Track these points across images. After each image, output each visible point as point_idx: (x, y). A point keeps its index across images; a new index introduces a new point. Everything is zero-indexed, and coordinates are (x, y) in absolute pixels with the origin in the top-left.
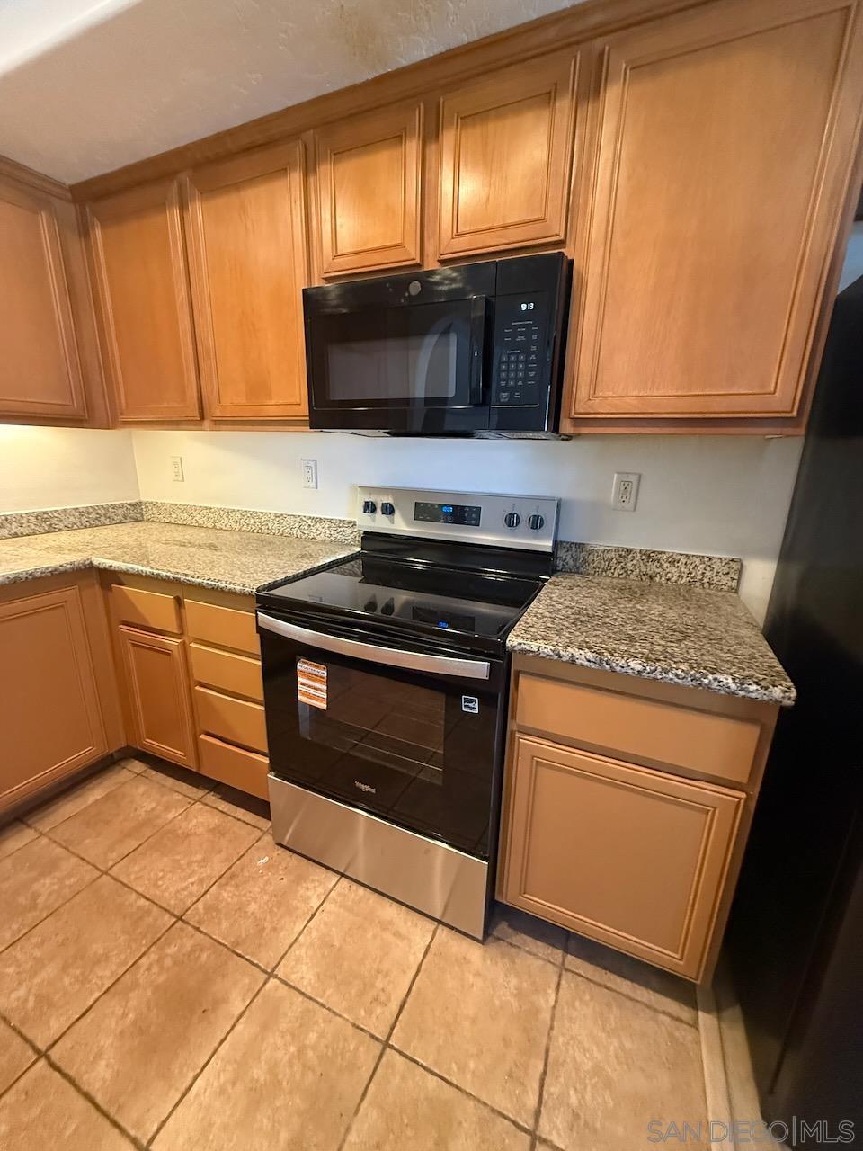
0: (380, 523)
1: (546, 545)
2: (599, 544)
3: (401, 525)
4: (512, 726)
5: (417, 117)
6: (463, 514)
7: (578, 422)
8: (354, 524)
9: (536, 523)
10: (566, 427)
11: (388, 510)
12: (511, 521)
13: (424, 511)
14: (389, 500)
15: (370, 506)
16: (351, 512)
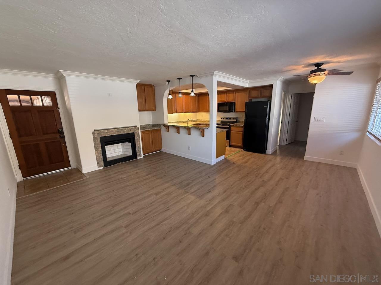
0: (223, 120)
1: (236, 121)
2: (241, 120)
3: (224, 120)
4: (231, 131)
5: (226, 93)
6: (230, 119)
7: (236, 112)
9: (235, 119)
11: (223, 119)
12: (233, 119)
13: (226, 119)
15: (222, 118)
16: (220, 119)
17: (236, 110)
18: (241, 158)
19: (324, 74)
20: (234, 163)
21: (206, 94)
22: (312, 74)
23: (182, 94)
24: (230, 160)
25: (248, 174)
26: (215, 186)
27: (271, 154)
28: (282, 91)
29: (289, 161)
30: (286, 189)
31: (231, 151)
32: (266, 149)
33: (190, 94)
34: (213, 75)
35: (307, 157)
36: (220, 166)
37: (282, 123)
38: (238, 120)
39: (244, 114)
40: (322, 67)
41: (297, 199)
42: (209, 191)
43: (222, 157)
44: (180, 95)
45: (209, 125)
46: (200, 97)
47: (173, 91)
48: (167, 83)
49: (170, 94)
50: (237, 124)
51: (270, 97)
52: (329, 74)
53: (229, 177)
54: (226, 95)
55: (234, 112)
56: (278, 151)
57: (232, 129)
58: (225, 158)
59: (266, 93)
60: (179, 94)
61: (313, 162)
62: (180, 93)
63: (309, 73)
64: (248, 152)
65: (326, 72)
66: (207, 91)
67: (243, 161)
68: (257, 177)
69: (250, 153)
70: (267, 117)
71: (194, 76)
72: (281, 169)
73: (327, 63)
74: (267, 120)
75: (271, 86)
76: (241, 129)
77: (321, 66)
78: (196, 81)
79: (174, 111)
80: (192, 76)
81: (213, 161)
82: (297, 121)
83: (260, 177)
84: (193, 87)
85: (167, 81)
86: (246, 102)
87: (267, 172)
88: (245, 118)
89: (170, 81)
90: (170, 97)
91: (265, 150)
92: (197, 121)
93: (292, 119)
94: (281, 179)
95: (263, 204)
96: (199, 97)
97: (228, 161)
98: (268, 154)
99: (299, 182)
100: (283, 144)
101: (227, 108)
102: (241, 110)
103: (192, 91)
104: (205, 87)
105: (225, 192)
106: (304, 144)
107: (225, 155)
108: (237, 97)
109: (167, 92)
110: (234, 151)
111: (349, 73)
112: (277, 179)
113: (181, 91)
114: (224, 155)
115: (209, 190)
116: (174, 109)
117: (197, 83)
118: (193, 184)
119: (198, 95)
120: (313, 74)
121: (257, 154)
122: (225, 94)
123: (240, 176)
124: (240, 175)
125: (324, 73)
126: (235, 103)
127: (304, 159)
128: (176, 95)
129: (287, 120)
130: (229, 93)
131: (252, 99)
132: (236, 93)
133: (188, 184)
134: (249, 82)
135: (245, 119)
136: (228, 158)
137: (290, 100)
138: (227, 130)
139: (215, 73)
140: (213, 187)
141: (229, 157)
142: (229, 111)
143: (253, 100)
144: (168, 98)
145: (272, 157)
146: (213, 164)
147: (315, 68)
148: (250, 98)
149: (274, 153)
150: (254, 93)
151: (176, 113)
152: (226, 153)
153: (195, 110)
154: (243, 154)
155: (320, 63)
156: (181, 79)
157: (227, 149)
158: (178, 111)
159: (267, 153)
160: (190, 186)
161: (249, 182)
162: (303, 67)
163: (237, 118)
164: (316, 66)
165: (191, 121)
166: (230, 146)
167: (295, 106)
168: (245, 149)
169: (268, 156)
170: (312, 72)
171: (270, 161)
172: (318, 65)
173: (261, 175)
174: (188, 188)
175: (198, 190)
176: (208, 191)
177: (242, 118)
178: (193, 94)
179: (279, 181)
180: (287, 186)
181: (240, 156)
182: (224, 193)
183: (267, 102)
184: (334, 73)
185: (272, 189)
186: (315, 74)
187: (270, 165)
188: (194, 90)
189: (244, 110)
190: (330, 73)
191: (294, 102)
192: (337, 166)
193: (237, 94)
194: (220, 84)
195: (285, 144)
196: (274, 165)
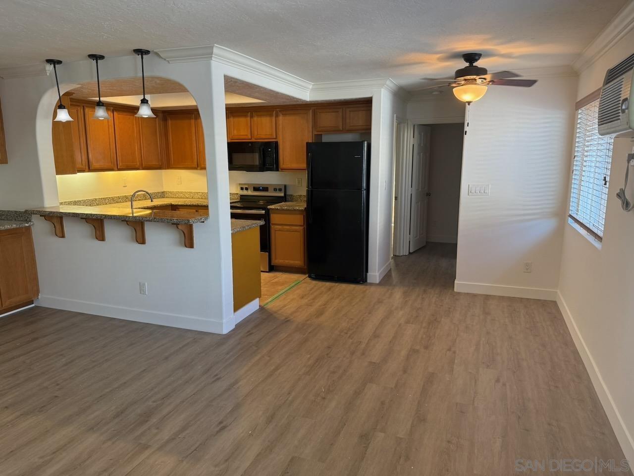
0: (245, 193)
1: (282, 195)
2: (295, 194)
3: (250, 193)
4: (271, 224)
5: (249, 114)
6: (265, 189)
7: (282, 169)
8: (238, 194)
9: (280, 190)
10: (280, 170)
11: (247, 189)
12: (275, 190)
13: (256, 189)
14: (247, 186)
15: (242, 189)
16: (237, 190)
17: (282, 165)
18: (305, 301)
19: (485, 81)
20: (287, 321)
21: (192, 114)
22: (460, 78)
23: (108, 110)
24: (275, 312)
25: (329, 347)
26: (237, 407)
27: (381, 284)
28: (393, 117)
29: (423, 298)
30: (430, 379)
31: (276, 282)
32: (367, 271)
33: (134, 110)
34: (210, 55)
35: (460, 285)
36: (249, 333)
37: (396, 198)
38: (288, 193)
39: (304, 177)
40: (479, 63)
41: (457, 404)
42: (222, 427)
43: (253, 306)
44: (101, 113)
45: (206, 207)
46: (170, 122)
47: (74, 96)
48: (50, 68)
49: (61, 106)
50: (288, 203)
51: (366, 131)
52: (492, 81)
53: (276, 369)
54: (249, 118)
55: (277, 170)
56: (394, 274)
57: (275, 218)
58: (262, 309)
59: (356, 119)
60: (97, 108)
61: (474, 296)
62: (100, 104)
63: (453, 73)
64: (320, 284)
65: (488, 77)
66: (194, 103)
67: (312, 310)
68: (353, 353)
69: (328, 284)
70: (364, 185)
71: (147, 52)
72: (407, 322)
73: (489, 54)
74: (364, 192)
75: (366, 104)
76: (299, 219)
77: (477, 60)
78: (156, 69)
79: (79, 165)
80: (141, 52)
81: (224, 321)
82: (428, 195)
83: (363, 354)
84: (144, 87)
85: (49, 61)
86: (307, 143)
87: (376, 335)
88: (308, 187)
89: (60, 62)
90: (63, 116)
91: (364, 273)
92: (163, 195)
93: (418, 190)
94: (413, 352)
95: (382, 435)
96: (165, 120)
97: (272, 314)
98: (371, 284)
99: (454, 352)
100: (401, 254)
101: (256, 159)
102: (295, 166)
103: (144, 101)
104: (188, 91)
105: (270, 419)
106: (449, 250)
107: (260, 297)
108: (281, 127)
109: (50, 98)
110: (283, 284)
111: (529, 83)
112: (404, 353)
113: (102, 99)
114: (258, 299)
115: (221, 423)
116: (79, 158)
117: (158, 78)
118: (165, 412)
119: (164, 115)
120: (462, 78)
121: (344, 286)
122: (246, 116)
123: (309, 359)
124: (309, 356)
125: (485, 79)
126: (277, 143)
127: (455, 290)
128: (87, 110)
129: (408, 190)
130: (258, 116)
131: (321, 135)
132: (277, 116)
133: (146, 417)
134: (311, 87)
135: (308, 191)
136: (269, 307)
137: (410, 139)
138: (262, 223)
139: (215, 50)
140: (232, 411)
141: (272, 303)
142: (263, 168)
143: (326, 139)
144: (56, 120)
145: (381, 290)
146: (225, 331)
147: (464, 64)
148: (316, 133)
149: (386, 280)
150: (327, 119)
151: (90, 170)
152: (264, 289)
153: (154, 163)
154: (308, 289)
155: (476, 54)
156: (102, 57)
157: (265, 276)
158: (95, 164)
159: (369, 281)
160: (154, 420)
161: (334, 372)
162: (442, 60)
163: (285, 186)
164: (467, 60)
165: (144, 195)
166: (272, 268)
167: (421, 154)
168: (313, 275)
169: (373, 289)
170: (460, 73)
171: (380, 301)
172: (471, 57)
173: (363, 346)
174: (149, 429)
175: (184, 429)
176: (218, 429)
177: (300, 187)
178: (145, 112)
179: (408, 357)
180: (431, 370)
181: (302, 298)
182: (270, 422)
183: (362, 143)
184: (505, 79)
185: (396, 386)
186: (465, 80)
187: (380, 312)
188: (148, 97)
189: (304, 166)
190: (495, 80)
191: (419, 145)
192: (521, 300)
193: (281, 118)
194: (232, 85)
195: (407, 253)
196: (390, 314)
